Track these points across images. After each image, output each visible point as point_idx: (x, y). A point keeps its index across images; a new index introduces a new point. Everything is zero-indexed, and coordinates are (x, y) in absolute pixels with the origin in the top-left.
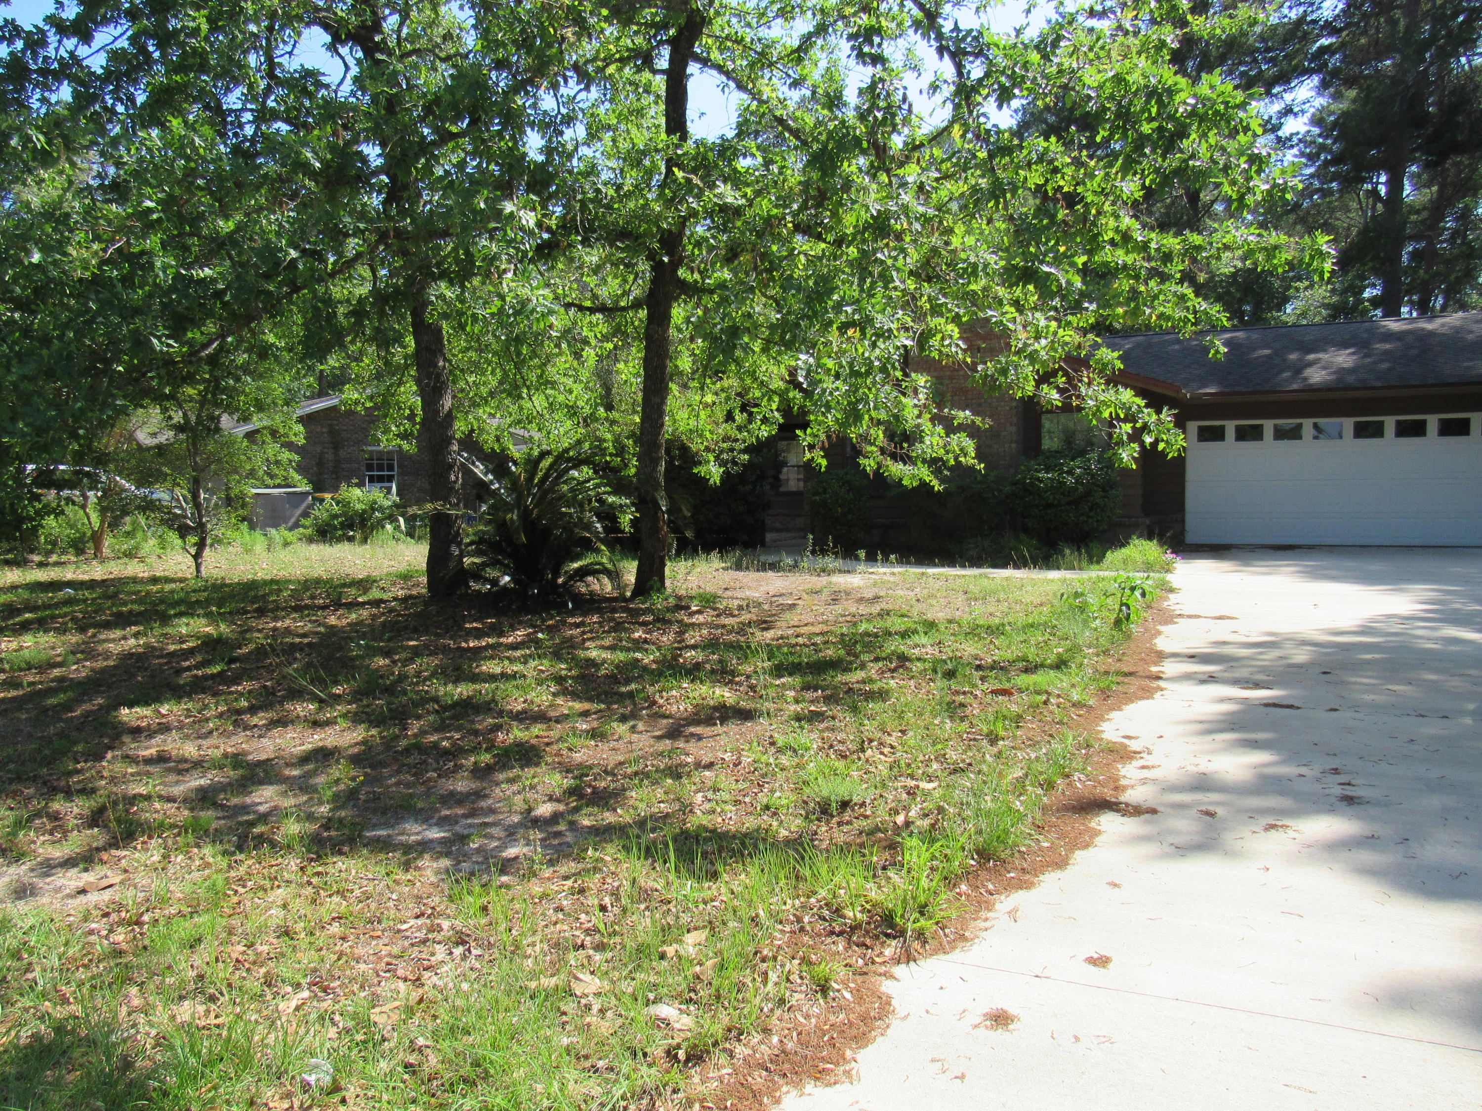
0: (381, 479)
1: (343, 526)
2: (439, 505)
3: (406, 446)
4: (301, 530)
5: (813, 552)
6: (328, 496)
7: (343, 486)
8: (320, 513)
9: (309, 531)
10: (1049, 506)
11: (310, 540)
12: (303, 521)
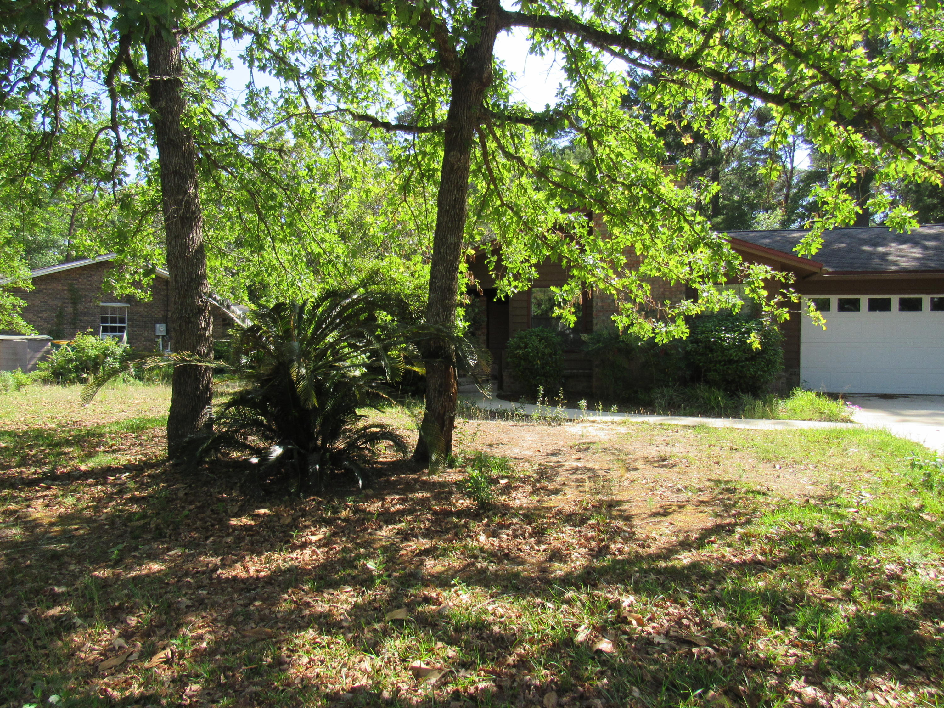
0: (113, 330)
1: (77, 369)
2: (185, 355)
3: (139, 294)
4: (37, 372)
5: (543, 403)
6: (64, 343)
7: (79, 334)
8: (57, 357)
9: (44, 374)
10: (730, 361)
11: (45, 381)
12: (40, 365)
